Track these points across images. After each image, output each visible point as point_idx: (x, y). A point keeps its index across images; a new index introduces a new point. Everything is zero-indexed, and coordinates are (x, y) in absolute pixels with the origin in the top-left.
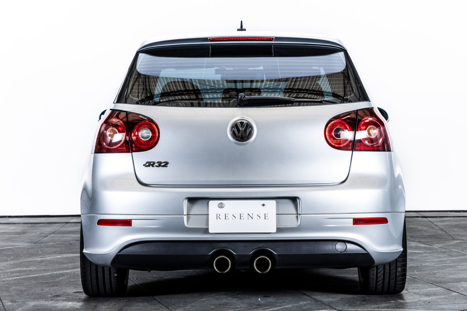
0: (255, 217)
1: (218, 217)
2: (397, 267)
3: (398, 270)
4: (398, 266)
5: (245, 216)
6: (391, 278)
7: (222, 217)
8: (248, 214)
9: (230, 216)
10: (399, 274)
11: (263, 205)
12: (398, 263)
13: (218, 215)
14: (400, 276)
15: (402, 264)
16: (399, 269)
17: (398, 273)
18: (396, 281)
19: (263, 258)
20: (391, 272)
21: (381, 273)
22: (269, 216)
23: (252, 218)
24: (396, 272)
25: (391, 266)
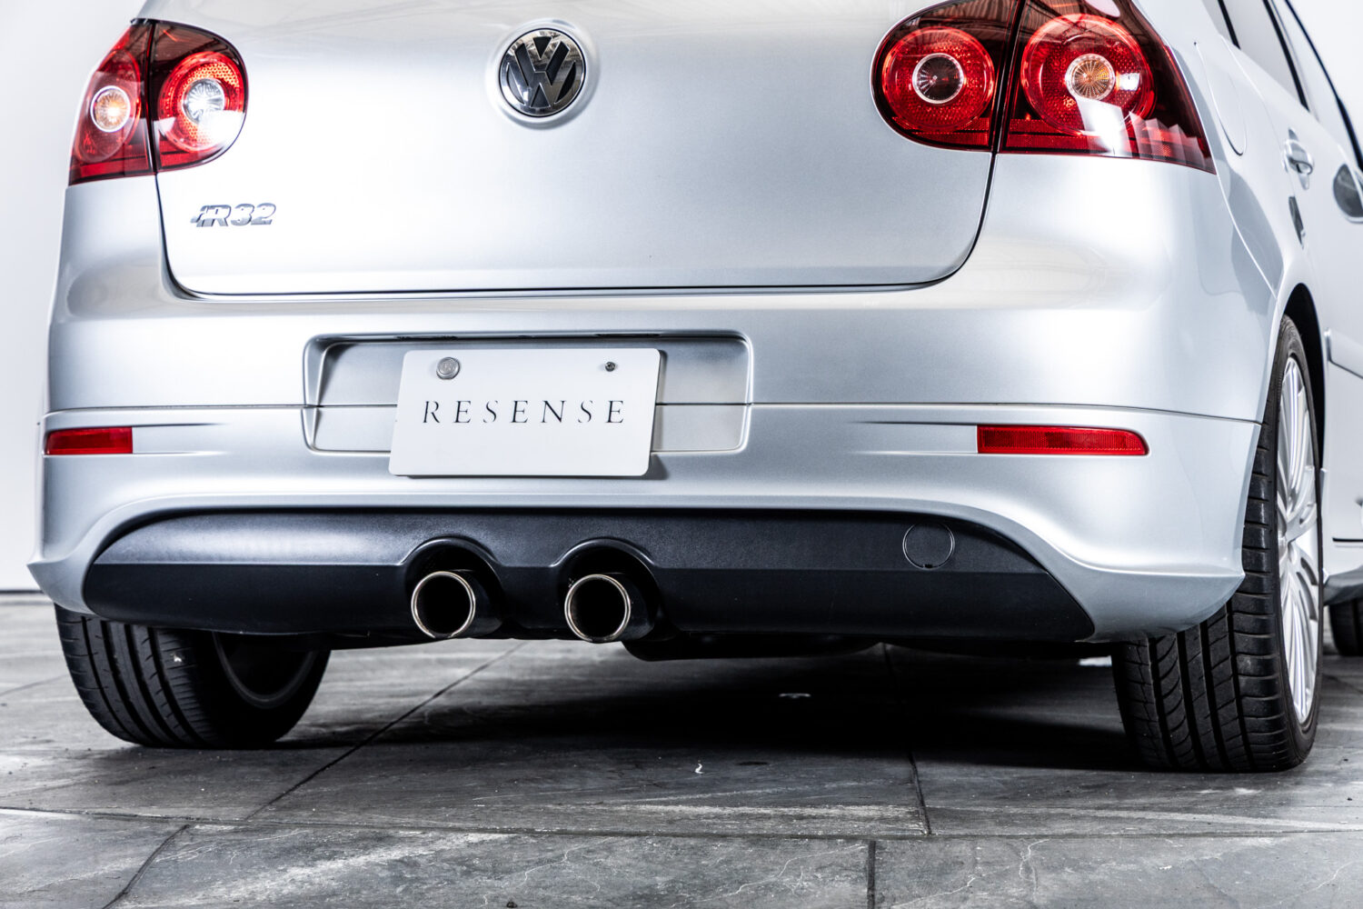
0: (573, 412)
1: (430, 413)
2: (1235, 654)
3: (1241, 665)
4: (1240, 647)
5: (534, 411)
6: (1218, 700)
7: (447, 413)
8: (547, 403)
9: (476, 412)
10: (1247, 682)
11: (610, 367)
12: (1236, 635)
13: (432, 408)
14: (1256, 691)
15: (1254, 639)
16: (1247, 662)
17: (1243, 680)
18: (1241, 715)
19: (601, 581)
20: (1215, 672)
21: (1171, 675)
22: (625, 412)
23: (560, 419)
24: (1236, 673)
25: (1211, 648)
